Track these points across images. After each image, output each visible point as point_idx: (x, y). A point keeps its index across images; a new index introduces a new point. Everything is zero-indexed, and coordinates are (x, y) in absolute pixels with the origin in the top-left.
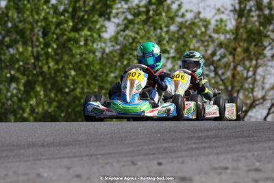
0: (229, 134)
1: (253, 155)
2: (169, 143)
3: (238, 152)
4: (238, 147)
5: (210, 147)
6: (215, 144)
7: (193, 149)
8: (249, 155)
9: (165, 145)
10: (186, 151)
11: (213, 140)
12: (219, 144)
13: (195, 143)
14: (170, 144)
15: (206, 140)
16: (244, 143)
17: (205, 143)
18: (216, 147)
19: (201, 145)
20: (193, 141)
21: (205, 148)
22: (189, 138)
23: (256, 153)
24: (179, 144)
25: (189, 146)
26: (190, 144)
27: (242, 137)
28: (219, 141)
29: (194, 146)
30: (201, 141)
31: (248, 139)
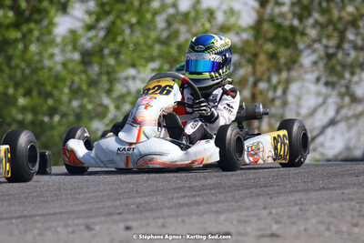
0: (236, 183)
1: (271, 213)
2: (145, 196)
3: (247, 209)
4: (248, 202)
5: (206, 202)
6: (214, 198)
7: (181, 206)
8: (264, 213)
9: (138, 200)
10: (170, 208)
11: (213, 191)
12: (221, 197)
13: (184, 197)
14: (146, 199)
15: (202, 192)
16: (258, 195)
17: (199, 196)
18: (216, 202)
19: (193, 200)
20: (182, 194)
21: (198, 204)
22: (175, 189)
23: (274, 211)
24: (160, 198)
25: (175, 201)
26: (177, 198)
27: (256, 187)
28: (221, 193)
29: (182, 201)
30: (194, 193)
31: (265, 189)
